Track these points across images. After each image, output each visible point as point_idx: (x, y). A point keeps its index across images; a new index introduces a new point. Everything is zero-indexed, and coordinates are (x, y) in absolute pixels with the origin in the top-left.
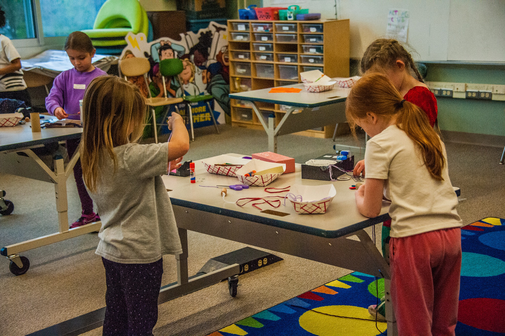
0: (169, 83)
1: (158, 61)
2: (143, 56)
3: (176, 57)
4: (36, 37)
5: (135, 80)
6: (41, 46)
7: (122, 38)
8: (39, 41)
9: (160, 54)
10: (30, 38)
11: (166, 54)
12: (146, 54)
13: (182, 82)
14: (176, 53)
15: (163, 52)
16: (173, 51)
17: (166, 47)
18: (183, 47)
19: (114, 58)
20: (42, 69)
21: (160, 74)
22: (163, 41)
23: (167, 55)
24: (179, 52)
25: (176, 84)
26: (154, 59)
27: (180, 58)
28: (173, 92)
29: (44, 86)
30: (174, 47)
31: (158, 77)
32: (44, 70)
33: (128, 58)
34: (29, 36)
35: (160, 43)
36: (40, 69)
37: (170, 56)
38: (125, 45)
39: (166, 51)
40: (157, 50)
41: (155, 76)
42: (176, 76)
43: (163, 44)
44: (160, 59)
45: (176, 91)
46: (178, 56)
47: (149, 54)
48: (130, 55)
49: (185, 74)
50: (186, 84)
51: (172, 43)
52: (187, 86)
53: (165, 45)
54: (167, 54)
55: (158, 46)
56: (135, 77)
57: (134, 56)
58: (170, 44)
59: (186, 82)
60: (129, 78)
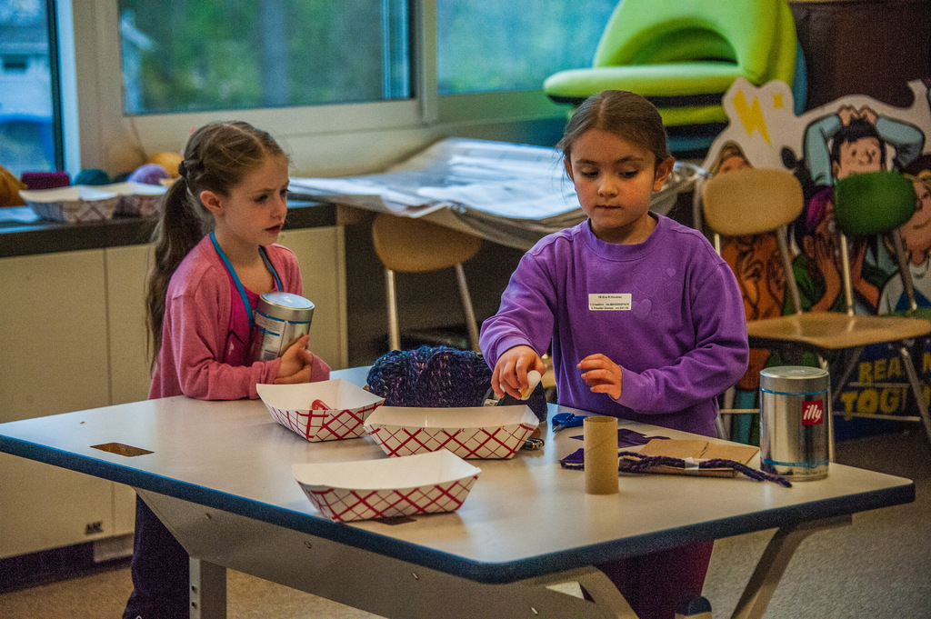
0: (860, 258)
1: (827, 181)
2: (776, 164)
3: (889, 165)
4: (412, 94)
5: (745, 248)
6: (425, 125)
7: (713, 97)
8: (420, 110)
9: (835, 157)
10: (394, 99)
11: (854, 153)
12: (787, 156)
13: (904, 256)
14: (891, 152)
15: (845, 150)
16: (882, 143)
17: (860, 128)
18: (917, 129)
19: (692, 173)
20: (463, 211)
21: (831, 226)
22: (849, 108)
23: (858, 160)
24: (902, 149)
25: (883, 263)
26: (814, 175)
27: (902, 170)
28: (869, 291)
29: (453, 270)
30: (884, 129)
31: (820, 235)
32: (469, 215)
33: (727, 169)
34: (387, 94)
35: (837, 115)
36: (456, 213)
37: (870, 161)
38: (720, 126)
39: (853, 146)
40: (826, 141)
41: (813, 234)
42: (888, 233)
43: (846, 121)
44: (833, 174)
45: (881, 291)
46: (895, 161)
47: (799, 155)
48: (738, 160)
49: (917, 227)
50: (918, 265)
51: (878, 117)
52: (920, 270)
53: (853, 122)
54: (858, 156)
55: (830, 125)
56: (745, 237)
57: (746, 163)
58: (871, 118)
59: (918, 256)
60: (726, 240)
